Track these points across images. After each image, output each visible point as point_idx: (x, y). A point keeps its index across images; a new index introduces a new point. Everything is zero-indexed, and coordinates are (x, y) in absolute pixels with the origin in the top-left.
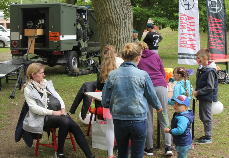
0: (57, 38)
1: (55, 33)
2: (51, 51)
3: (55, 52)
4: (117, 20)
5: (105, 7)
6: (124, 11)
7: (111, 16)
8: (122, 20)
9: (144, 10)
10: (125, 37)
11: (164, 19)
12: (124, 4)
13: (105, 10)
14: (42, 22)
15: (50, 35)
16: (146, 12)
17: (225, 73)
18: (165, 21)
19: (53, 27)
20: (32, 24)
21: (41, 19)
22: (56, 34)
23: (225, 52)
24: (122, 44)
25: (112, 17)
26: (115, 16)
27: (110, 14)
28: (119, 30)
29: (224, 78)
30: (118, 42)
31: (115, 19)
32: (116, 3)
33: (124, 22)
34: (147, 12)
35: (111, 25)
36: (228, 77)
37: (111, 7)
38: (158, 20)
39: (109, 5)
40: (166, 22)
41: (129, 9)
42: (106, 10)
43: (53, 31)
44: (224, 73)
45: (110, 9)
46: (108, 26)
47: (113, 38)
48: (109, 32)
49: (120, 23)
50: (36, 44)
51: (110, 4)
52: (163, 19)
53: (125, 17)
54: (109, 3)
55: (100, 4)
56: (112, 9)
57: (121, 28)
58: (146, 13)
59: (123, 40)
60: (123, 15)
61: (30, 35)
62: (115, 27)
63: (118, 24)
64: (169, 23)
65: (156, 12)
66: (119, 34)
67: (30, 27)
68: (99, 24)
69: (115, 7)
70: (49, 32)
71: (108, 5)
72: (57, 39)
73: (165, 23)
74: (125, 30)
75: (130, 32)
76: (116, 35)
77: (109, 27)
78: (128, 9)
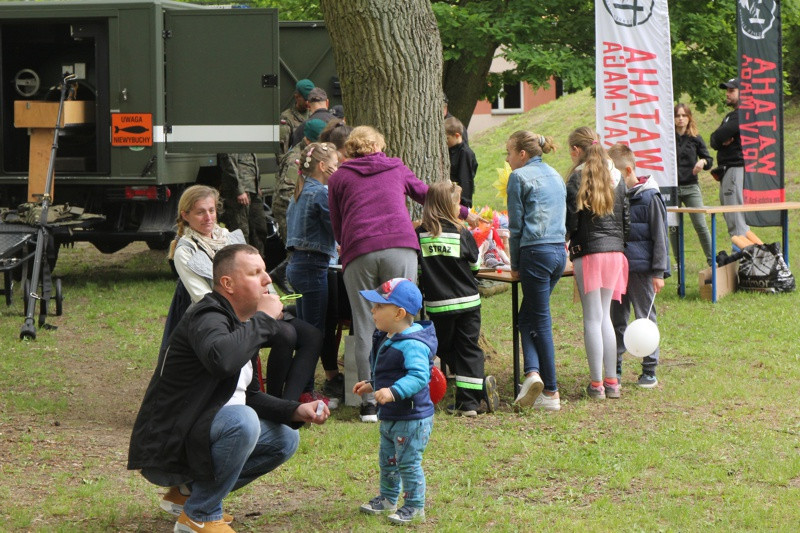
0: (144, 135)
1: (134, 115)
2: (122, 188)
3: (135, 188)
4: (398, 72)
5: (365, 36)
6: (419, 46)
7: (381, 60)
8: (412, 72)
9: (473, 18)
10: (421, 120)
11: (559, 55)
12: (418, 25)
13: (363, 43)
14: (78, 72)
15: (114, 124)
16: (482, 24)
17: (774, 253)
18: (562, 61)
19: (128, 94)
20: (36, 83)
21: (71, 62)
22: (141, 120)
23: (778, 183)
24: (412, 141)
25: (386, 64)
26: (394, 62)
27: (379, 56)
28: (404, 99)
29: (771, 273)
30: (401, 135)
31: (394, 70)
32: (395, 24)
33: (419, 79)
34: (487, 24)
35: (382, 87)
36: (782, 269)
37: (381, 35)
38: (534, 60)
39: (376, 30)
40: (569, 65)
41: (431, 41)
42: (367, 44)
43: (127, 107)
44: (770, 253)
45: (378, 40)
46: (372, 91)
47: (389, 124)
48: (378, 107)
49: (406, 82)
50: (59, 159)
51: (379, 27)
52: (555, 56)
53: (420, 63)
54: (375, 25)
55: (349, 26)
56: (385, 42)
57: (410, 95)
58: (484, 30)
59: (417, 130)
60: (416, 58)
61: (37, 126)
62: (392, 92)
63: (402, 83)
64: (580, 71)
65: (524, 22)
66: (406, 112)
67: (28, 95)
68: (348, 83)
69: (393, 36)
70: (110, 114)
71: (373, 30)
72: (145, 140)
73: (565, 71)
74: (420, 100)
75: (436, 105)
76: (397, 116)
77: (376, 93)
78: (428, 39)
